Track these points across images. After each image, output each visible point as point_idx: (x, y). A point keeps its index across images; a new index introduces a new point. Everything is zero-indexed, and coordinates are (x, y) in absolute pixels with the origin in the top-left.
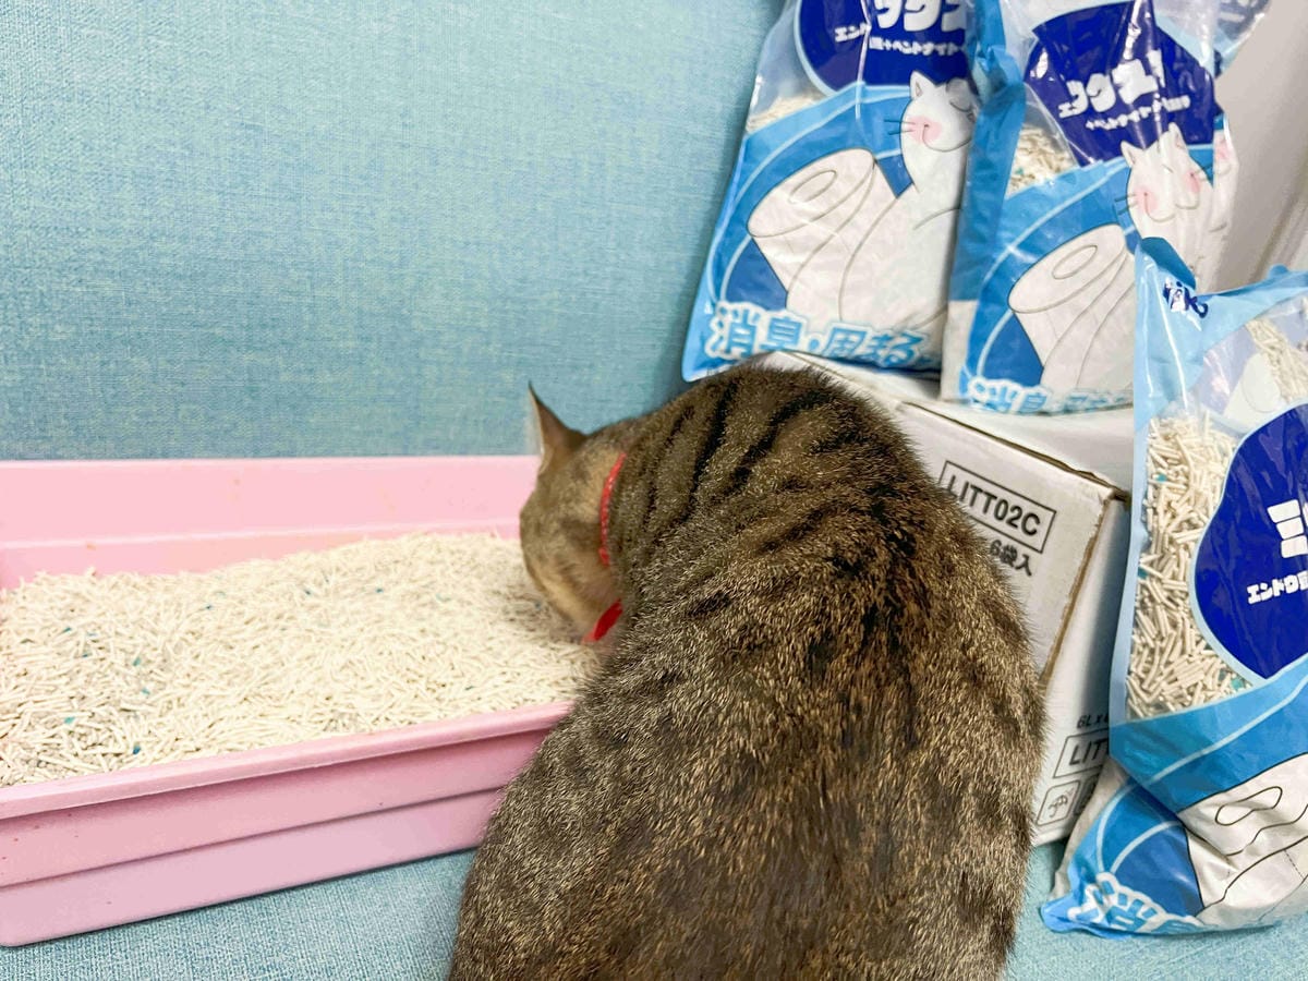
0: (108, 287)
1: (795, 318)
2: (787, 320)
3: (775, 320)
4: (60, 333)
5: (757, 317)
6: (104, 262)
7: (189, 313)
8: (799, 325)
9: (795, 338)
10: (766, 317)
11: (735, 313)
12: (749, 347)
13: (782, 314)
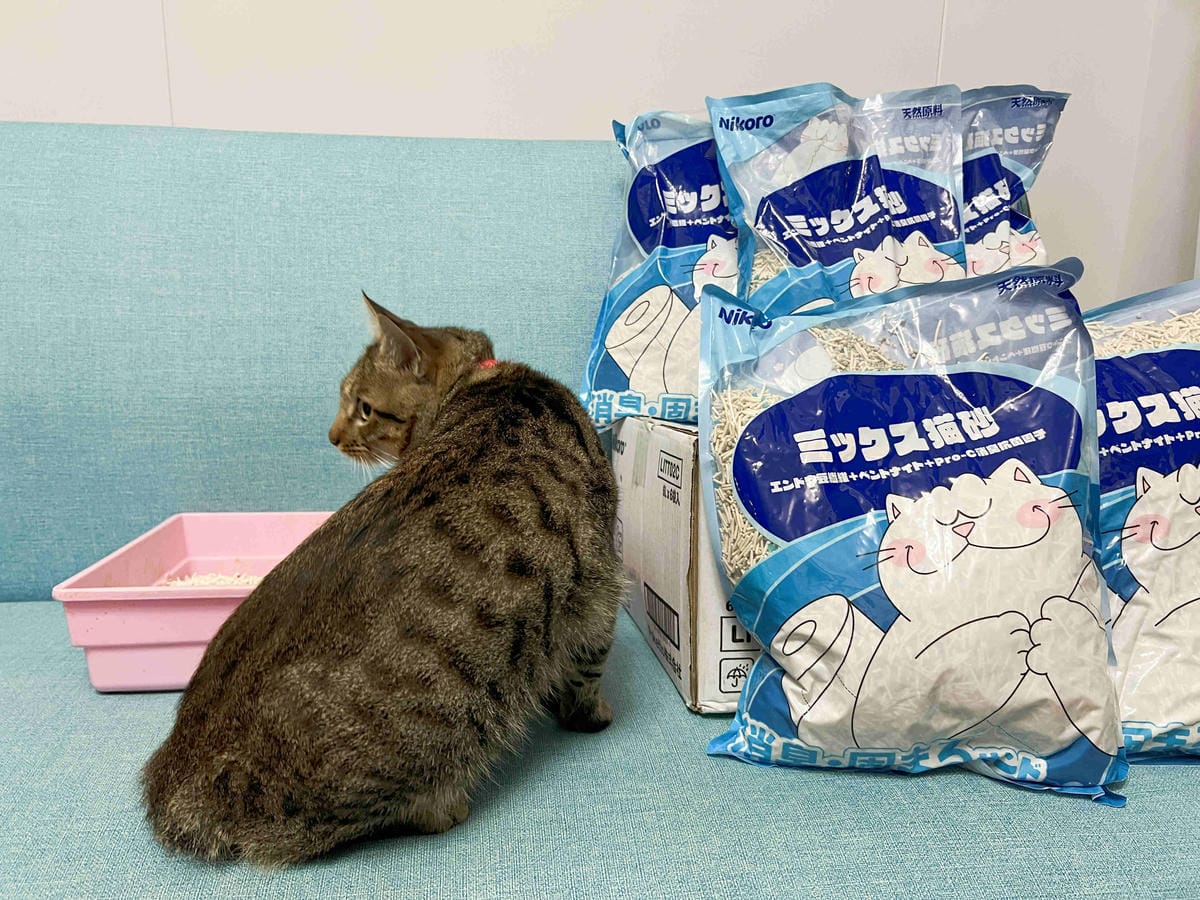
0: (248, 416)
1: (635, 395)
2: (630, 396)
3: (621, 397)
4: (225, 442)
5: (612, 396)
6: (246, 403)
7: (289, 428)
8: (639, 398)
9: (638, 408)
10: (617, 396)
11: (599, 396)
12: (609, 416)
13: (627, 393)
